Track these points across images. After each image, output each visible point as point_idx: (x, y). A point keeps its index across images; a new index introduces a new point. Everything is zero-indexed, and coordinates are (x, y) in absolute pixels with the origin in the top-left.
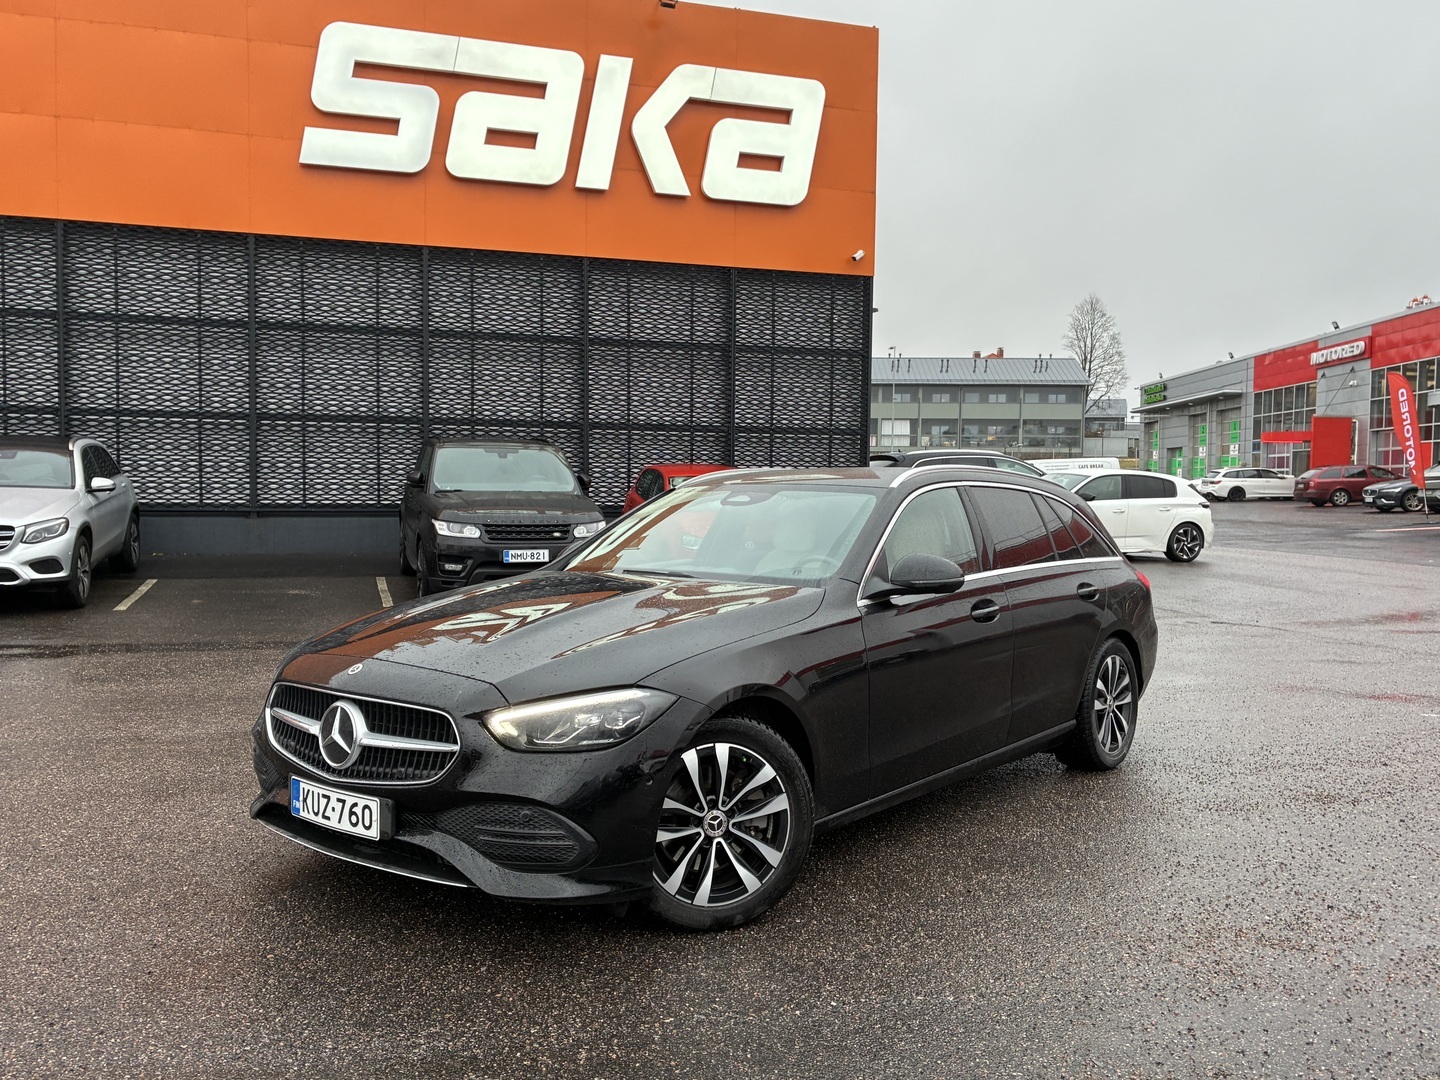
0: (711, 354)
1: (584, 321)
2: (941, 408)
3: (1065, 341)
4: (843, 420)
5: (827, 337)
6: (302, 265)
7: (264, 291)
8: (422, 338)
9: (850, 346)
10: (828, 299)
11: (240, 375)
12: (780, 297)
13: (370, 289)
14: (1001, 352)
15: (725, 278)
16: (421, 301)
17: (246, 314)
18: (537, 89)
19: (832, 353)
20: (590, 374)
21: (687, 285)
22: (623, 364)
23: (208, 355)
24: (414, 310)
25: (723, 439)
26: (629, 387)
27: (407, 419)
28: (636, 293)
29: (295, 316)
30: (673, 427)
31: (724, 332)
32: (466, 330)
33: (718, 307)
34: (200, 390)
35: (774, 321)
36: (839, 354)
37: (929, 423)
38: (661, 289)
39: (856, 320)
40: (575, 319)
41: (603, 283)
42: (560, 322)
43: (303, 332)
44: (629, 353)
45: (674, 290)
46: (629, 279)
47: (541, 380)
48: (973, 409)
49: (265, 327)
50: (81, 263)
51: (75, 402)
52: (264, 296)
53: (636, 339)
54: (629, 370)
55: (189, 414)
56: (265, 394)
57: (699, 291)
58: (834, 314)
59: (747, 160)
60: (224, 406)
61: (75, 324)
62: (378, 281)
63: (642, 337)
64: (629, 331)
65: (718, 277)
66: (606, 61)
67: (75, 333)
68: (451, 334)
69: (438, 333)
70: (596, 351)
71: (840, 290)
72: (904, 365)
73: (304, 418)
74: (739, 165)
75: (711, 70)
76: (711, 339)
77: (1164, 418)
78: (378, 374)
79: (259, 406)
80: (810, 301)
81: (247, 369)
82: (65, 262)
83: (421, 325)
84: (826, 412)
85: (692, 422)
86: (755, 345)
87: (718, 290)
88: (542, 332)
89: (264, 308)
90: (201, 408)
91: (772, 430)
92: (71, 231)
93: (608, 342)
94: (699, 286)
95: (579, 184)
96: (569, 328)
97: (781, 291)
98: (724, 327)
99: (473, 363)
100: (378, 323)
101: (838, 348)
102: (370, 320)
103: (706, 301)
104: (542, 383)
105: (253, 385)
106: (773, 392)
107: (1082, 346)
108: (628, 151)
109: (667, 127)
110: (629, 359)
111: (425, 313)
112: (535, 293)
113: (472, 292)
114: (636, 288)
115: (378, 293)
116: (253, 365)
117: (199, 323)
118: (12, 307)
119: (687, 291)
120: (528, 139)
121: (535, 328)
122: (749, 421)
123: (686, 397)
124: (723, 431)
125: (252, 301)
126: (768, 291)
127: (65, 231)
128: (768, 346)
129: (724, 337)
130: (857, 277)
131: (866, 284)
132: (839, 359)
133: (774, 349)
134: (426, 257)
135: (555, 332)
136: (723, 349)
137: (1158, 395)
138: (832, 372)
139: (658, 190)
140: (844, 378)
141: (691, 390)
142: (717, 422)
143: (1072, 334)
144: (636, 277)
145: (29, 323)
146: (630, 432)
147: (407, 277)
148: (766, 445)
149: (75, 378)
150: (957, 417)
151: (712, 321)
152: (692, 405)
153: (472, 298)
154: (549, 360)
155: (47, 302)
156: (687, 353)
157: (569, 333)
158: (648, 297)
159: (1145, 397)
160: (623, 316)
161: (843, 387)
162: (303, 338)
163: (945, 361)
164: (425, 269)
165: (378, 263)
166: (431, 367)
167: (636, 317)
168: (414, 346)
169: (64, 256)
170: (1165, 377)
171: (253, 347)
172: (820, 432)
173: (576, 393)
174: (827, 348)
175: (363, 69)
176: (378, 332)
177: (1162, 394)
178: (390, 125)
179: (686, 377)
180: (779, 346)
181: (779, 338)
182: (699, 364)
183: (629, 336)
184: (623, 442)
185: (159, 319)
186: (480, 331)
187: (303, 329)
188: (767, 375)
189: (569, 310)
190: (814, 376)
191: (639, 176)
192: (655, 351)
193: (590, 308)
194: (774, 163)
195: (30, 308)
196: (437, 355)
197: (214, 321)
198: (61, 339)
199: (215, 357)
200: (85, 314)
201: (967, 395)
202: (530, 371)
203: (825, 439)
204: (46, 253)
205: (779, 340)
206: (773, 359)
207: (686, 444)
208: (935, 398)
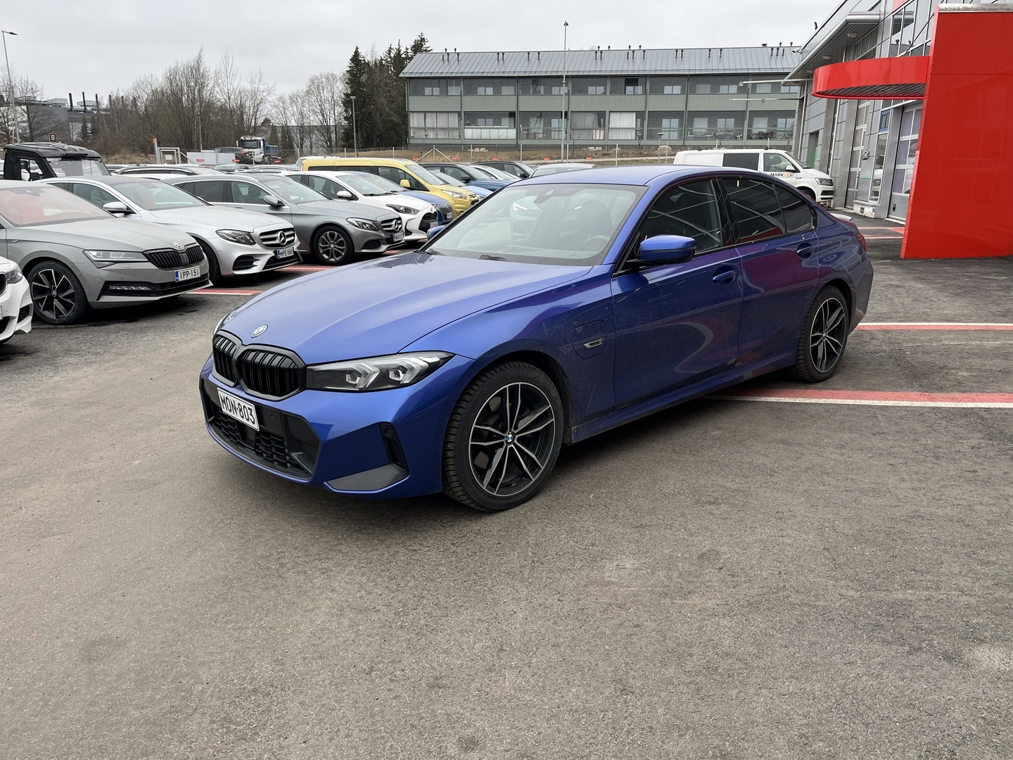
2: (672, 98)
37: (657, 116)
48: (702, 100)
72: (639, 55)
150: (681, 108)
163: (680, 52)
208: (668, 89)
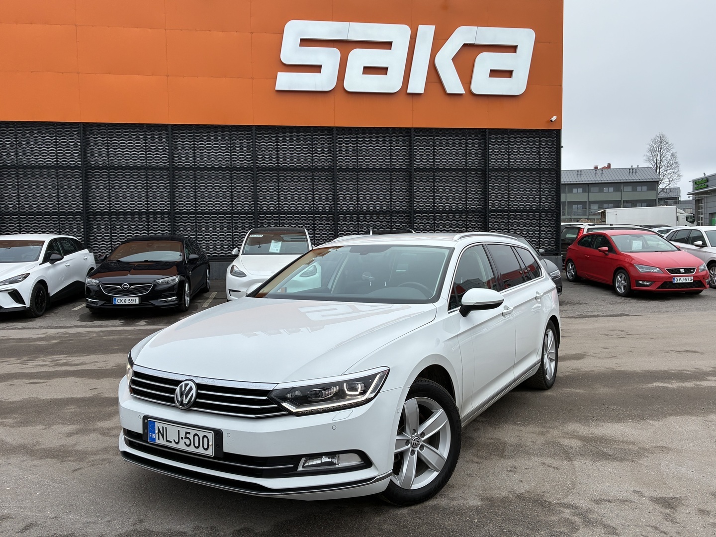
0: (476, 173)
1: (411, 159)
2: (578, 195)
3: (645, 158)
4: (546, 205)
5: (537, 162)
6: (277, 139)
7: (260, 152)
8: (333, 172)
9: (549, 166)
10: (537, 142)
11: (249, 194)
12: (512, 142)
13: (309, 150)
14: (609, 165)
15: (483, 134)
16: (333, 154)
17: (252, 164)
18: (388, 45)
19: (539, 170)
20: (415, 186)
21: (464, 139)
22: (431, 180)
23: (235, 184)
24: (330, 159)
25: (483, 217)
26: (434, 192)
27: (327, 212)
28: (438, 144)
29: (274, 164)
30: (457, 211)
31: (483, 162)
32: (354, 168)
33: (480, 149)
34: (232, 201)
35: (509, 155)
36: (544, 170)
37: (571, 204)
38: (451, 141)
39: (553, 152)
40: (407, 159)
41: (421, 140)
42: (399, 161)
43: (278, 172)
44: (434, 175)
45: (457, 142)
46: (434, 137)
47: (391, 190)
48: (595, 196)
49: (260, 170)
50: (179, 144)
51: (177, 209)
52: (260, 155)
53: (438, 168)
54: (434, 183)
55: (227, 213)
56: (261, 202)
57: (470, 142)
58: (541, 150)
59: (494, 73)
60: (243, 209)
61: (177, 173)
62: (312, 145)
63: (441, 166)
64: (434, 164)
65: (479, 134)
66: (422, 28)
67: (177, 177)
68: (347, 170)
69: (341, 170)
70: (417, 175)
71: (544, 137)
73: (279, 213)
74: (489, 77)
75: (475, 28)
76: (476, 166)
77: (707, 197)
78: (313, 190)
79: (258, 208)
80: (528, 144)
81: (253, 190)
82: (172, 144)
83: (333, 166)
84: (537, 201)
85: (466, 208)
86: (500, 167)
87: (480, 140)
88: (391, 166)
89: (260, 161)
90: (232, 210)
91: (509, 211)
92: (175, 129)
93: (424, 170)
94: (470, 139)
95: (409, 91)
96: (404, 164)
97: (512, 139)
98: (483, 159)
99: (358, 184)
100: (313, 166)
101: (543, 167)
102: (309, 164)
103: (473, 146)
104: (391, 192)
105: (255, 198)
106: (509, 191)
107: (655, 159)
108: (433, 73)
109: (453, 59)
110: (434, 178)
111: (334, 160)
112: (387, 147)
113: (357, 149)
114: (437, 141)
115: (312, 151)
116: (255, 189)
117: (231, 170)
118: (150, 166)
119: (464, 142)
120: (383, 70)
121: (388, 165)
122: (497, 207)
123: (464, 196)
124: (483, 213)
125: (254, 157)
126: (506, 139)
127: (172, 129)
128: (506, 167)
129: (483, 164)
130: (552, 130)
131: (558, 133)
132: (544, 173)
133: (509, 169)
134: (335, 132)
135: (398, 166)
136: (483, 170)
137: (703, 184)
138: (540, 180)
139: (448, 92)
140: (547, 183)
141: (466, 191)
142: (479, 208)
143: (649, 154)
144: (438, 136)
145: (157, 173)
146: (435, 214)
147: (326, 143)
148: (506, 219)
149: (177, 198)
150: (586, 200)
151: (477, 156)
152: (467, 200)
153: (357, 152)
154: (394, 180)
155: (165, 163)
156: (464, 173)
157: (404, 166)
158: (444, 146)
159: (695, 186)
160: (431, 156)
161: (546, 187)
162: (278, 175)
163: (579, 172)
164: (334, 138)
165: (312, 136)
166: (338, 187)
167: (438, 156)
168: (330, 176)
169: (172, 141)
170: (707, 175)
171: (255, 179)
172: (534, 211)
173: (407, 196)
174: (537, 167)
175: (305, 42)
176: (313, 170)
177: (706, 184)
178: (317, 68)
179: (463, 185)
180: (512, 167)
181: (512, 163)
182: (470, 178)
183: (434, 166)
184: (431, 220)
185: (213, 168)
186: (361, 168)
187: (278, 170)
188: (506, 183)
189: (404, 155)
190: (531, 182)
191: (438, 85)
192: (447, 173)
193: (415, 153)
194: (508, 73)
195: (157, 166)
196: (341, 181)
197: (237, 168)
198: (171, 180)
199: (238, 185)
200: (181, 168)
201: (592, 188)
202: (385, 186)
203: (537, 215)
204: (164, 140)
205: (512, 165)
206: (509, 174)
207: (464, 219)
208: (575, 190)
